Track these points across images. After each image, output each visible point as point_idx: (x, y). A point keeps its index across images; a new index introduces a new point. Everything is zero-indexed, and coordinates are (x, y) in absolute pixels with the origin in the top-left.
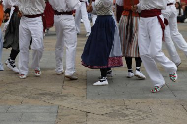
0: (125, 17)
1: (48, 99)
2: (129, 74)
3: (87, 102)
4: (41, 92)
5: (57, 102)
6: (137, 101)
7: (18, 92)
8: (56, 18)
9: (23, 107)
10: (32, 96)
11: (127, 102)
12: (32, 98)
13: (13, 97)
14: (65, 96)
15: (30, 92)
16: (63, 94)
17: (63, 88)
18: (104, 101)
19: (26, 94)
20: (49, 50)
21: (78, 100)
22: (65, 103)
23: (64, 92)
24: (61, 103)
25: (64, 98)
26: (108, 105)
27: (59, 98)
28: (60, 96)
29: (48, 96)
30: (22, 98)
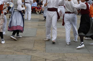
1: (26, 52)
3: (46, 54)
5: (31, 54)
6: (71, 54)
7: (11, 48)
10: (18, 50)
11: (65, 55)
12: (18, 51)
13: (9, 51)
14: (35, 51)
17: (34, 47)
18: (54, 54)
21: (41, 53)
24: (33, 54)
26: (56, 56)
29: (26, 50)
30: (13, 51)
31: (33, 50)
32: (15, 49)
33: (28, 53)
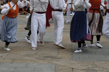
0: (91, 13)
1: (50, 60)
2: (92, 45)
3: (72, 62)
4: (45, 56)
5: (55, 62)
6: (102, 62)
7: (32, 55)
8: (53, 13)
9: (36, 64)
11: (96, 63)
12: (41, 59)
13: (29, 58)
14: (60, 58)
15: (39, 56)
16: (58, 57)
17: (58, 54)
18: (82, 62)
19: (37, 57)
20: (50, 31)
21: (67, 61)
22: (60, 63)
23: (59, 56)
24: (57, 63)
25: (59, 59)
26: (85, 64)
27: (56, 59)
28: (57, 58)
29: (50, 58)
30: (35, 59)
31: (58, 58)
32: (36, 56)
33: (52, 62)
